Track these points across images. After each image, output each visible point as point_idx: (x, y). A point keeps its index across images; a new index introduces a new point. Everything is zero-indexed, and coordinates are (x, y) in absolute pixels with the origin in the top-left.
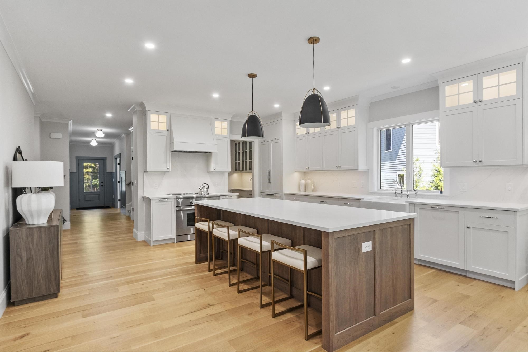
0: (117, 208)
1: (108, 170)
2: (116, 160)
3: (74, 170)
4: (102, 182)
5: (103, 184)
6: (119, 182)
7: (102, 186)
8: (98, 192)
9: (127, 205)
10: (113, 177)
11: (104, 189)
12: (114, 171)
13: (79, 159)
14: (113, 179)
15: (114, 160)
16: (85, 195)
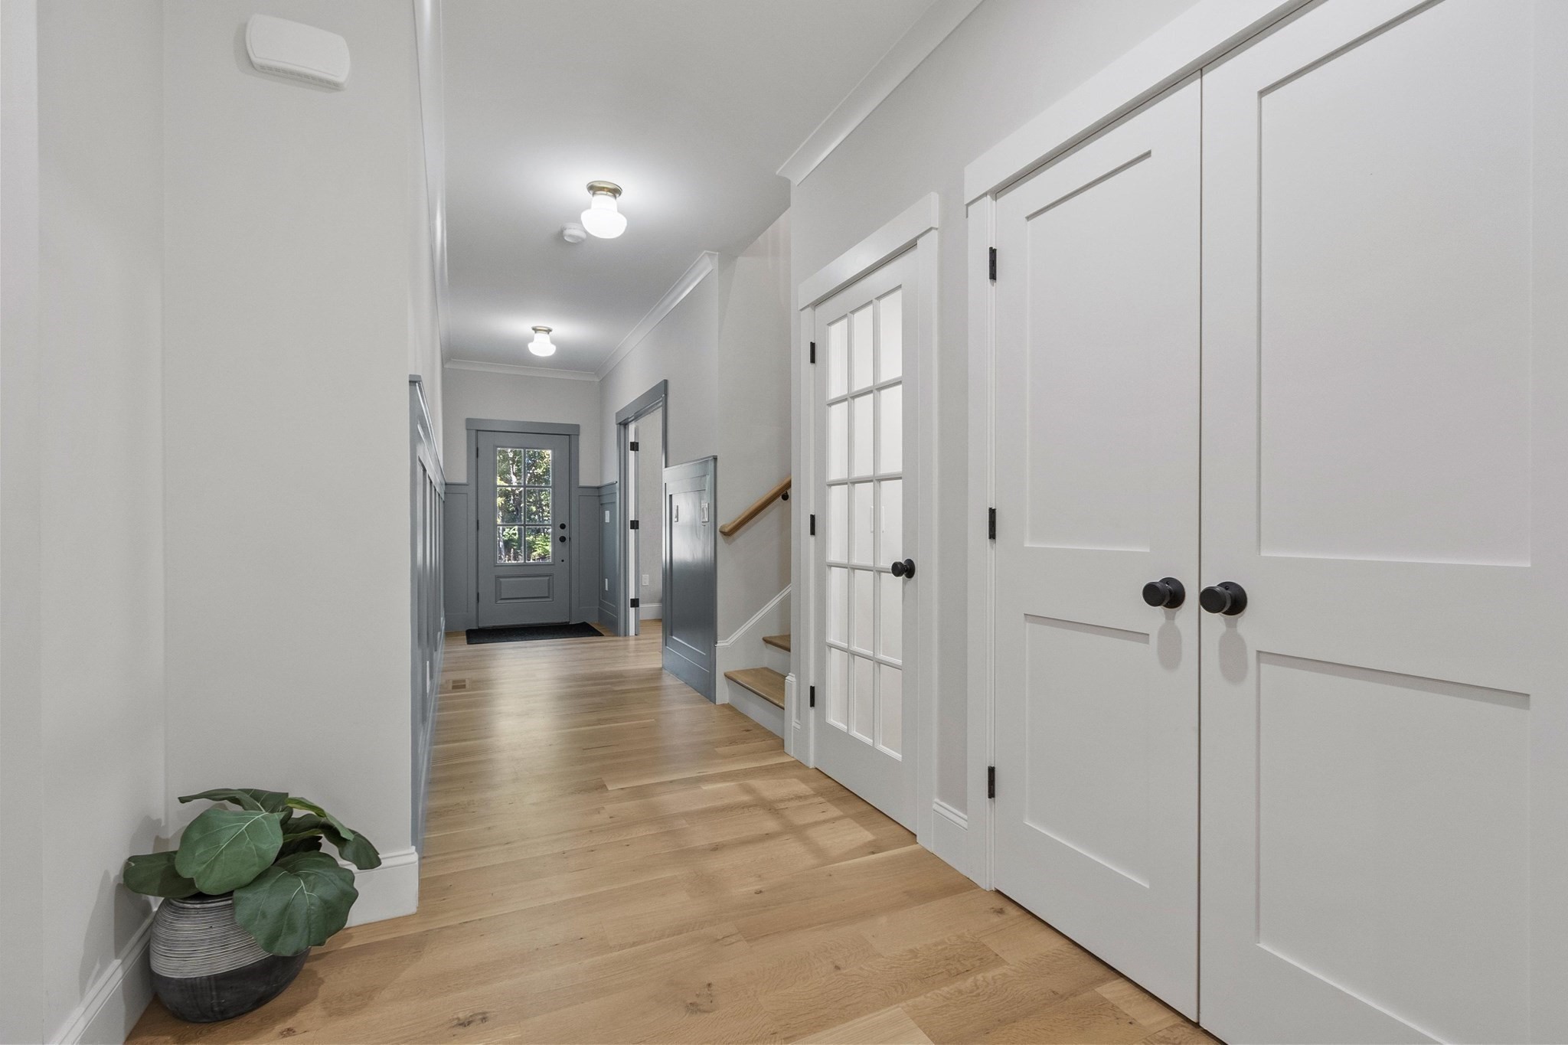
0: (626, 634)
1: (586, 478)
2: (622, 427)
3: (461, 476)
4: (563, 526)
5: (564, 533)
6: (635, 525)
7: (563, 539)
8: (548, 565)
9: (720, 644)
10: (602, 506)
11: (570, 557)
12: (612, 476)
13: (478, 430)
14: (607, 513)
15: (613, 428)
16: (498, 577)
